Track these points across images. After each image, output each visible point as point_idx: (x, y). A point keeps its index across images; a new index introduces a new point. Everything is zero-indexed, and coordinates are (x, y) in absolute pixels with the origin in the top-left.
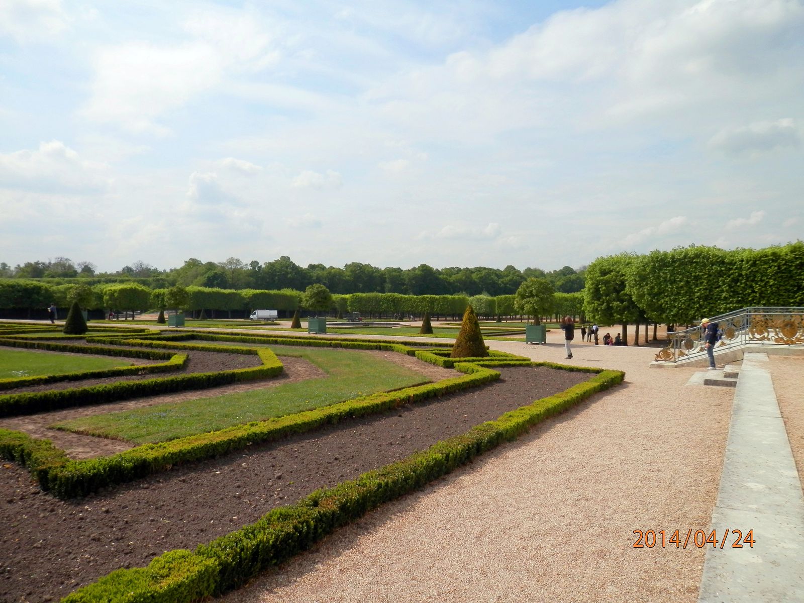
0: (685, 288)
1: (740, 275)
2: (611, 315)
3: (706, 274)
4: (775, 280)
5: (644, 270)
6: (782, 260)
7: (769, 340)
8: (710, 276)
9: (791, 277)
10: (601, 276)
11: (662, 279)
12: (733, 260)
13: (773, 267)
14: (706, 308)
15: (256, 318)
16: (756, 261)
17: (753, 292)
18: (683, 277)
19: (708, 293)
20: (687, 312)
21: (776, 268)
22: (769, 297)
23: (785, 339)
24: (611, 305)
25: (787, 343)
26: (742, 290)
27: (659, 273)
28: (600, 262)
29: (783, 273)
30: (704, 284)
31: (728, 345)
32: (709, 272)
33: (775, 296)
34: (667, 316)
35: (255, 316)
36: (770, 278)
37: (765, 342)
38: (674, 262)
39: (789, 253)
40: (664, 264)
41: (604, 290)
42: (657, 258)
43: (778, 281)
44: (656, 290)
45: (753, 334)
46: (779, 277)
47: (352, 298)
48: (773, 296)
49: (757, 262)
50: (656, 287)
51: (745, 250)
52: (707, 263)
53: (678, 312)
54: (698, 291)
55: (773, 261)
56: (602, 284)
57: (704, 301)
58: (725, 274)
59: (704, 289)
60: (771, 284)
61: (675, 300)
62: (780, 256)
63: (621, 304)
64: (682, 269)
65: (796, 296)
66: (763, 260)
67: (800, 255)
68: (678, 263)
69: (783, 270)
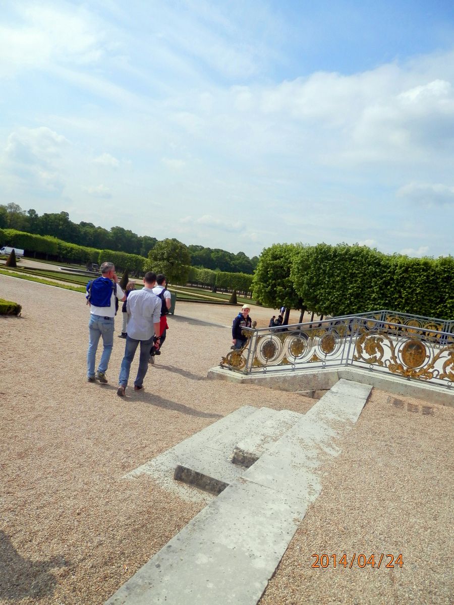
0: (340, 283)
1: (392, 279)
2: (274, 298)
3: (362, 273)
4: (421, 289)
5: (307, 260)
6: (432, 271)
7: (381, 364)
8: (365, 275)
9: (437, 288)
10: (273, 260)
11: (321, 271)
12: (388, 264)
13: (422, 276)
14: (356, 305)
15: (4, 253)
16: (409, 267)
17: (400, 297)
18: (341, 272)
19: (360, 292)
20: (338, 306)
21: (425, 277)
22: (413, 304)
23: (405, 368)
24: (275, 289)
25: (407, 375)
26: (390, 294)
27: (320, 265)
28: (275, 247)
29: (430, 283)
30: (359, 282)
31: (321, 361)
32: (365, 271)
33: (419, 304)
34: (319, 307)
35: (3, 251)
36: (418, 287)
37: (375, 367)
38: (335, 256)
39: (439, 265)
40: (326, 257)
41: (272, 274)
42: (321, 250)
43: (424, 290)
44: (314, 281)
45: (360, 352)
46: (426, 287)
47: (103, 253)
48: (417, 304)
49: (409, 269)
50: (315, 278)
51: (401, 256)
52: (364, 262)
53: (330, 305)
54: (352, 288)
55: (424, 270)
56: (271, 268)
57: (355, 298)
58: (378, 276)
59: (357, 287)
60: (418, 292)
61: (329, 293)
62: (431, 267)
63: (283, 290)
64: (341, 265)
65: (438, 307)
66: (414, 268)
67: (449, 269)
68: (339, 258)
69: (431, 280)
